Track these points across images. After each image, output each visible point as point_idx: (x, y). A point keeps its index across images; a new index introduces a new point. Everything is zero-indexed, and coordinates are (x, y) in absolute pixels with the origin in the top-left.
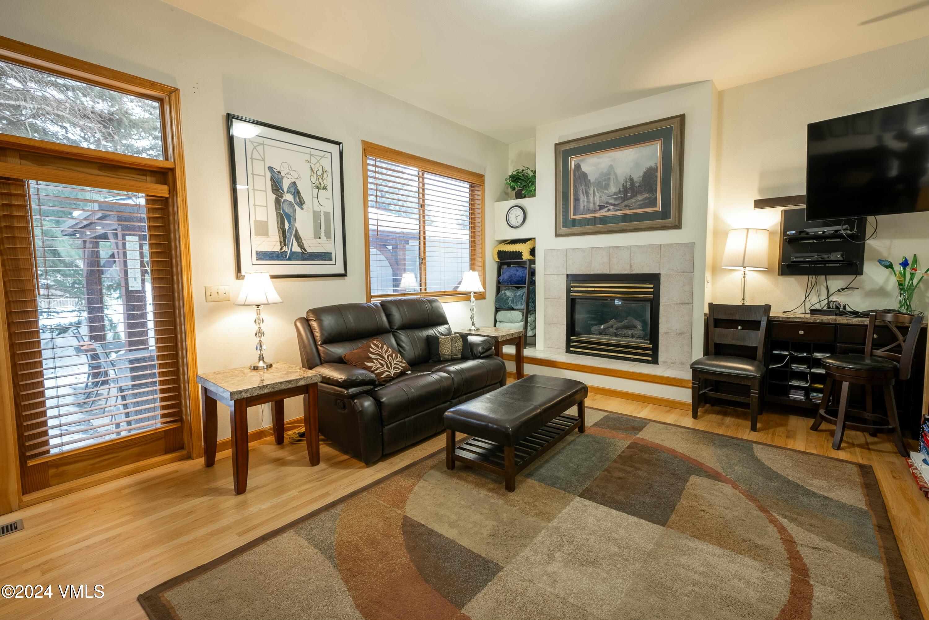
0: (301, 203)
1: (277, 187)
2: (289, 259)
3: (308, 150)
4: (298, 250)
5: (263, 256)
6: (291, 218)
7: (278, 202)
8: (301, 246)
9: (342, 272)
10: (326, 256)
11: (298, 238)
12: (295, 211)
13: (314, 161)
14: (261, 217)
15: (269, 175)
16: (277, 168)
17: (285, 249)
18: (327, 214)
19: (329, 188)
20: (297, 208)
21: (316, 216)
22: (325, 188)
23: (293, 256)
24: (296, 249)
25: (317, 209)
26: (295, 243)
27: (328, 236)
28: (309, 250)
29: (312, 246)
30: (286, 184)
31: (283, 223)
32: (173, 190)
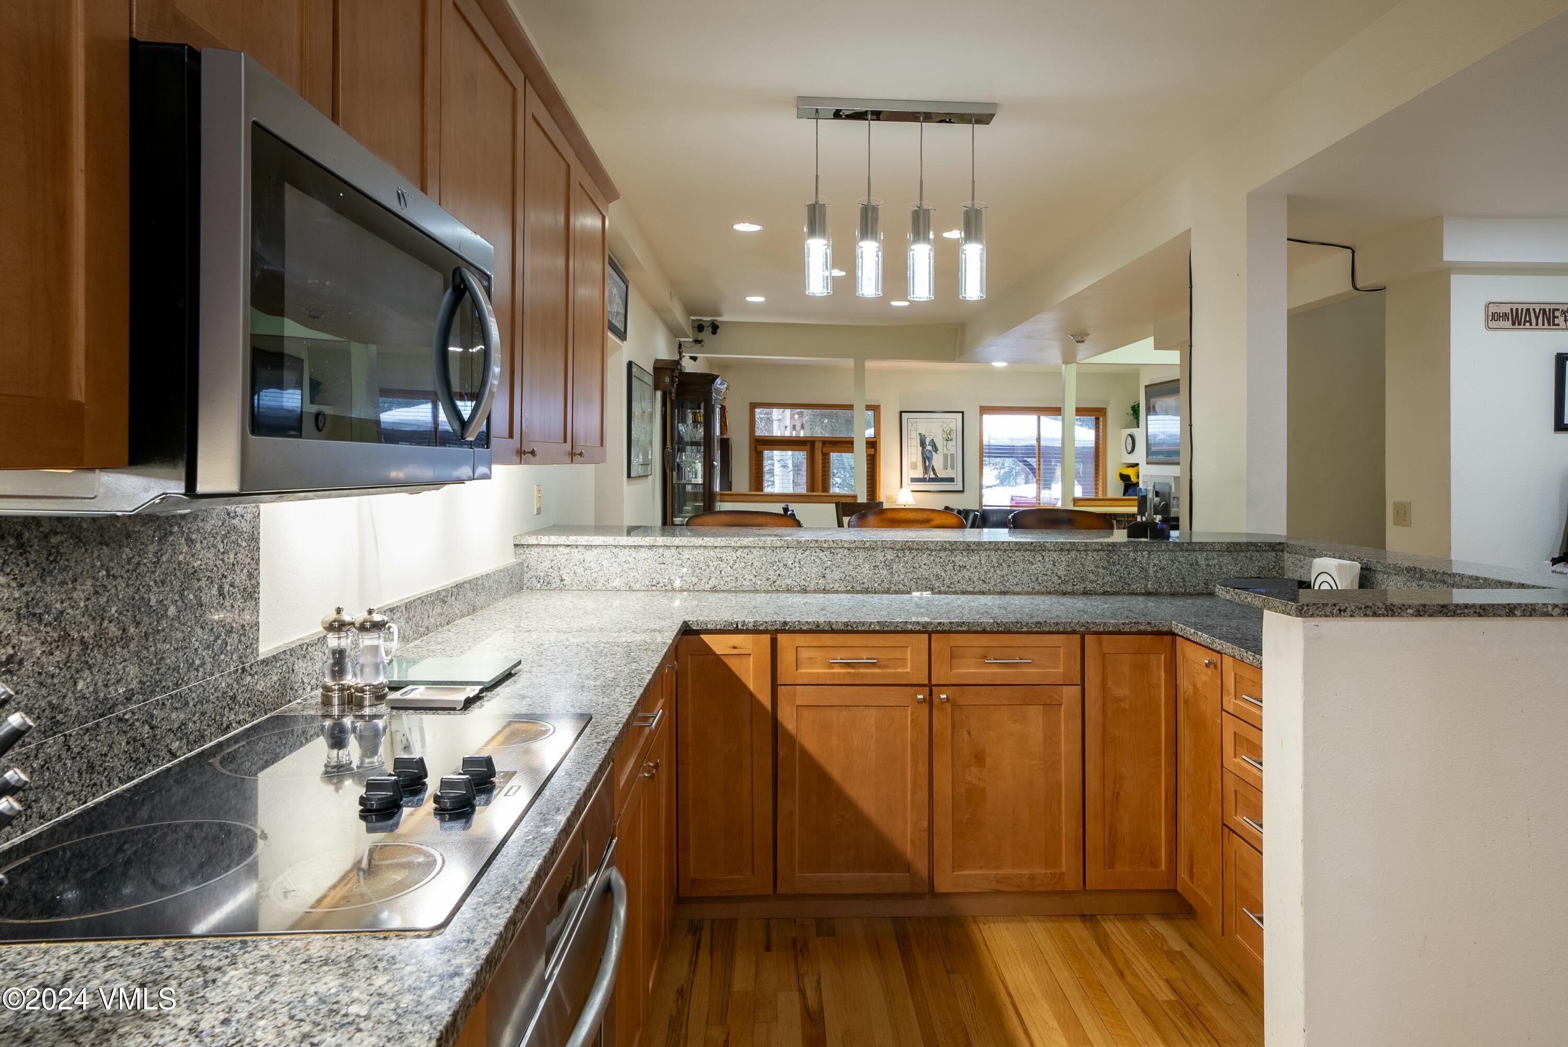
0: (936, 450)
1: (923, 444)
2: (928, 481)
3: (941, 420)
4: (934, 476)
5: (914, 480)
6: (930, 459)
7: (923, 453)
8: (935, 474)
9: (961, 489)
10: (951, 480)
11: (933, 470)
12: (932, 455)
13: (945, 425)
14: (914, 460)
15: (919, 437)
16: (923, 433)
17: (926, 476)
18: (952, 455)
19: (954, 440)
20: (934, 453)
21: (945, 456)
22: (951, 440)
23: (931, 480)
24: (932, 476)
25: (945, 452)
26: (932, 473)
27: (952, 468)
28: (940, 476)
29: (941, 474)
30: (928, 441)
31: (925, 462)
32: (876, 451)
